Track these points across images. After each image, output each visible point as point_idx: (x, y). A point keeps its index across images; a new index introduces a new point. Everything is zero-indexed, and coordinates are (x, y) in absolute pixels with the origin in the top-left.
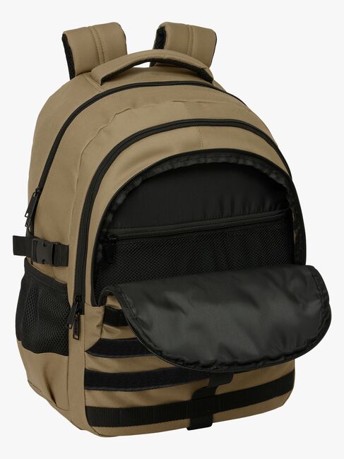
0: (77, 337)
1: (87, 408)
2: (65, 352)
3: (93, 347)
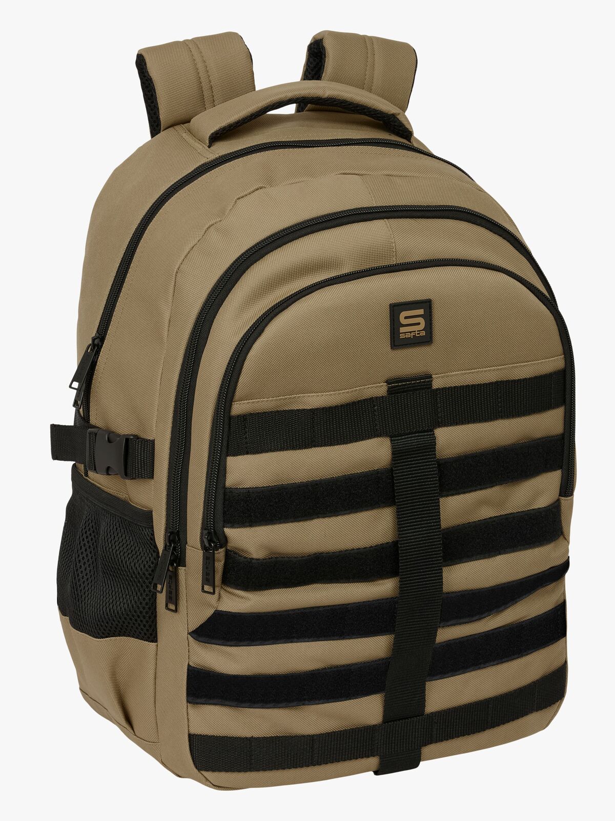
0: (172, 607)
1: (191, 737)
2: (151, 636)
3: (201, 626)
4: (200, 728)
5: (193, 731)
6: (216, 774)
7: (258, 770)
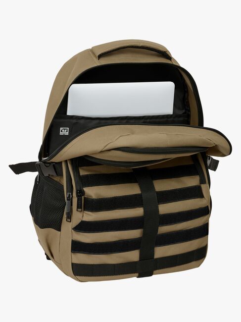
0: (69, 220)
1: (73, 264)
2: (59, 229)
3: (77, 226)
4: (76, 261)
5: (73, 262)
6: (81, 277)
7: (95, 276)
